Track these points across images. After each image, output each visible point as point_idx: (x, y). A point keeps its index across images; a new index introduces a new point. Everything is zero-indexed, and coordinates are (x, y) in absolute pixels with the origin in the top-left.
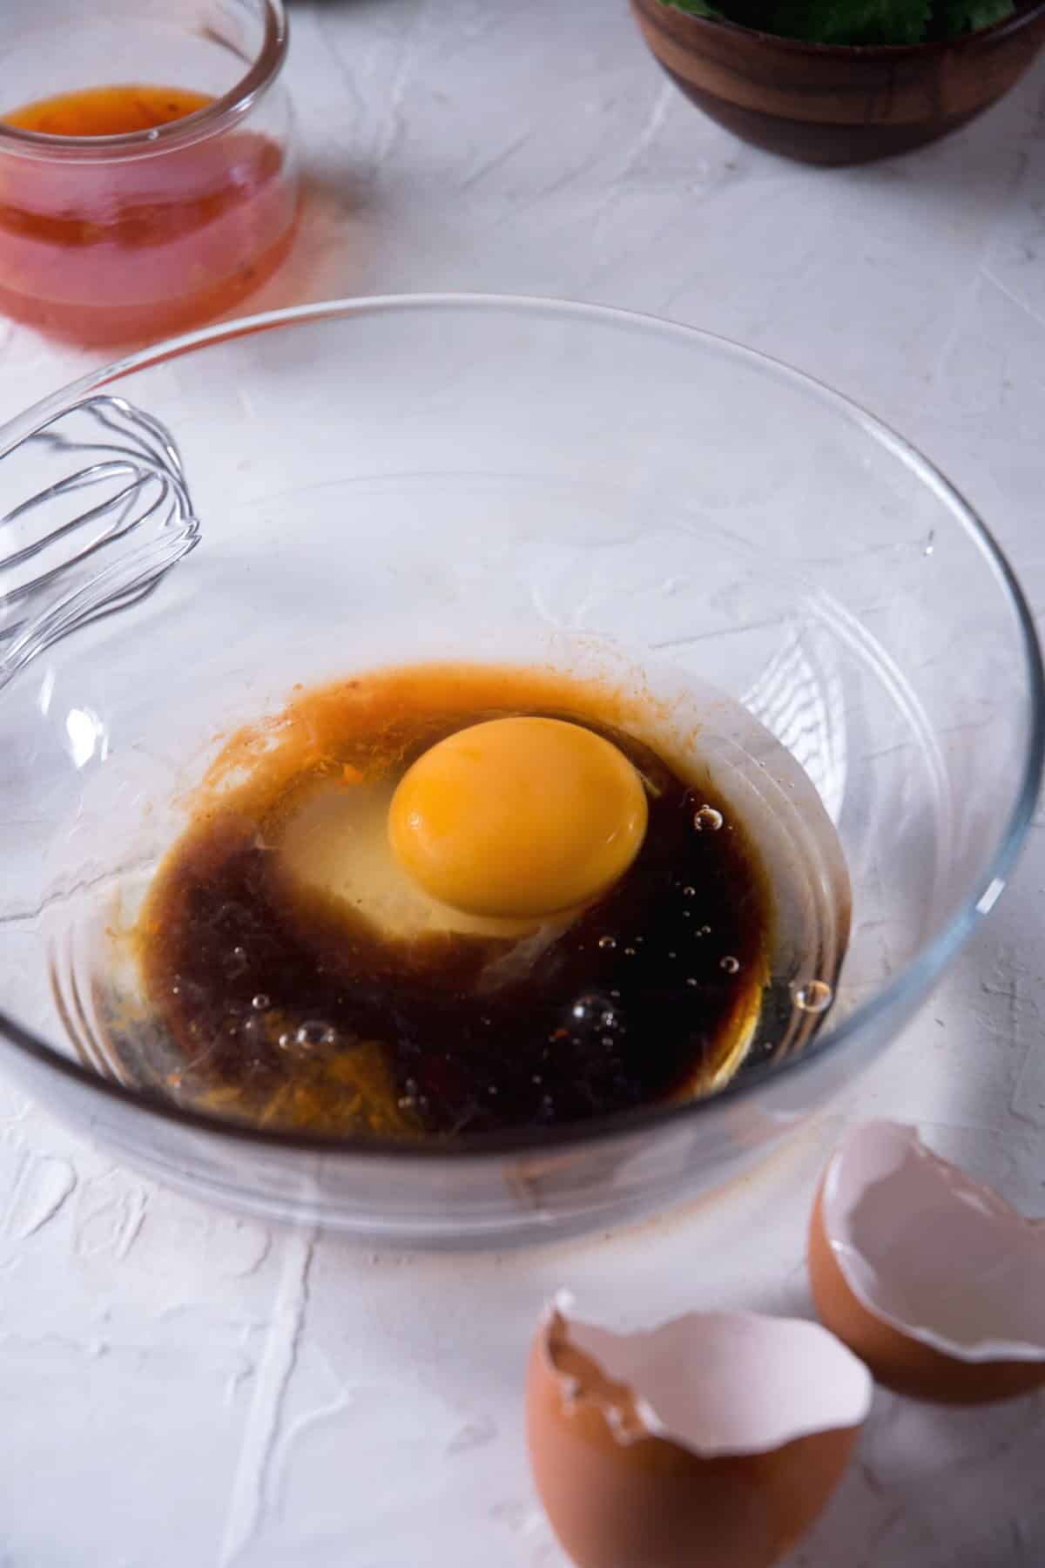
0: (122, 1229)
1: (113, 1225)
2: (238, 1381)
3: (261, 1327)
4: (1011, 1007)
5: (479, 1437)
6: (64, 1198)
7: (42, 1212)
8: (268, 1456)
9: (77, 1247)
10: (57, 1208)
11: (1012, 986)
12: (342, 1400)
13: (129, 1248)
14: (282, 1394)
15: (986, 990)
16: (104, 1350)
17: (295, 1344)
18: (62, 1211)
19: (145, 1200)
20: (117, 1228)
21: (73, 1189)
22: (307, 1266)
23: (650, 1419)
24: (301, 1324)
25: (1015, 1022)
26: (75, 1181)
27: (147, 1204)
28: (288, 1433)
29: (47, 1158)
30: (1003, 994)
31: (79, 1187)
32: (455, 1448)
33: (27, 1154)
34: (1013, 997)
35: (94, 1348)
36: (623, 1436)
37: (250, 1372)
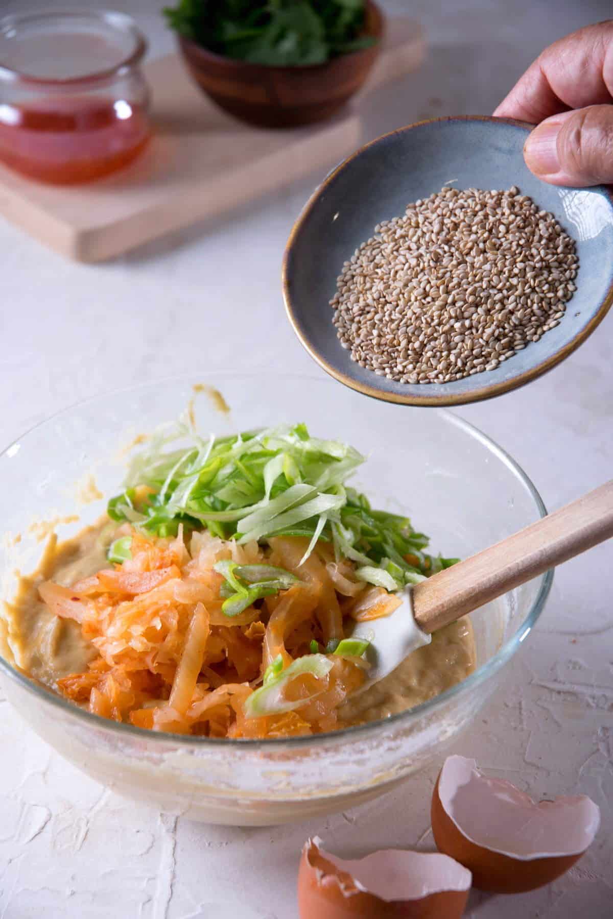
0: (77, 837)
1: (72, 834)
2: (144, 904)
3: (152, 879)
4: (520, 713)
6: (46, 823)
7: (35, 829)
9: (54, 845)
10: (43, 828)
11: (520, 703)
12: (198, 910)
13: (81, 846)
14: (168, 909)
15: (507, 706)
16: (73, 893)
17: (172, 886)
18: (45, 830)
19: (88, 823)
20: (75, 837)
21: (50, 820)
22: (174, 849)
23: (359, 886)
24: (174, 876)
25: (523, 720)
26: (50, 815)
27: (89, 825)
29: (35, 805)
30: (516, 707)
31: (53, 819)
33: (25, 804)
34: (521, 708)
35: (68, 892)
36: (347, 894)
37: (149, 900)
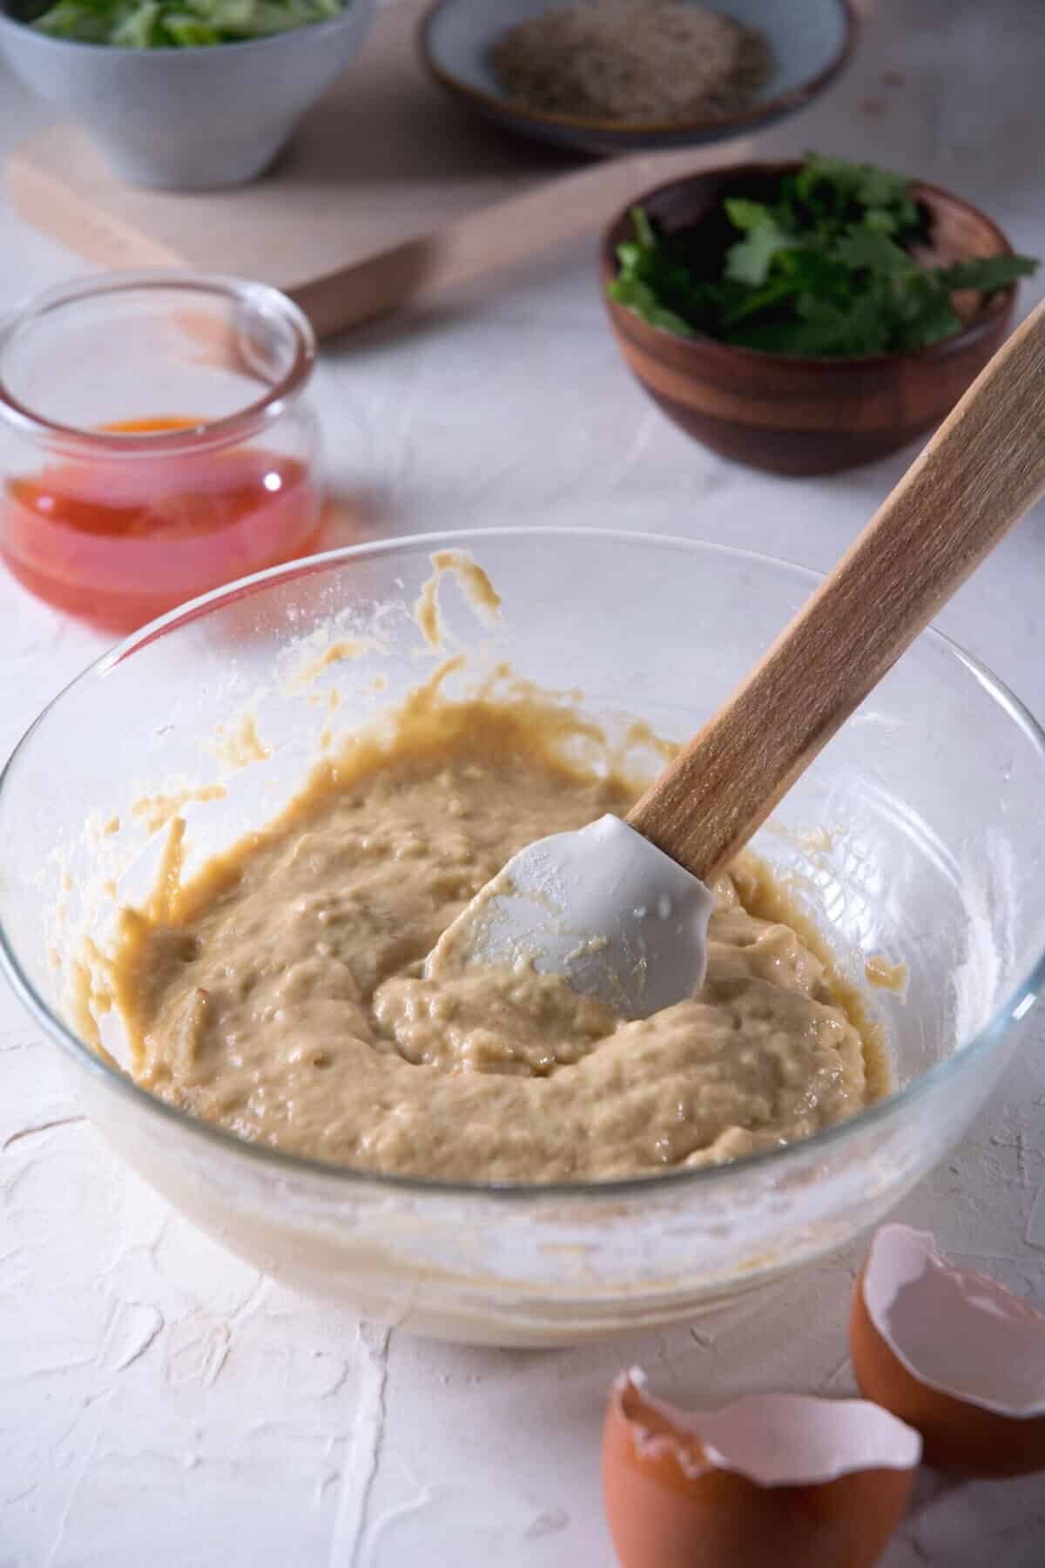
0: (208, 1361)
1: (200, 1357)
2: (325, 1485)
3: (342, 1440)
4: (1019, 1156)
5: (553, 1524)
6: (154, 1336)
7: (133, 1346)
8: (358, 1545)
9: (168, 1377)
10: (148, 1345)
11: (1019, 1138)
12: (423, 1498)
13: (215, 1379)
14: (367, 1494)
15: (994, 1143)
16: (199, 1462)
17: (376, 1453)
18: (152, 1348)
19: (228, 1337)
20: (204, 1362)
21: (161, 1329)
22: (383, 1388)
23: (714, 1456)
24: (381, 1435)
25: (1023, 1168)
26: (162, 1323)
27: (230, 1340)
28: (375, 1526)
29: (135, 1304)
30: (1010, 1146)
31: (166, 1327)
32: (533, 1534)
33: (117, 1302)
34: (1019, 1148)
35: (189, 1460)
36: (691, 1471)
37: (335, 1477)
